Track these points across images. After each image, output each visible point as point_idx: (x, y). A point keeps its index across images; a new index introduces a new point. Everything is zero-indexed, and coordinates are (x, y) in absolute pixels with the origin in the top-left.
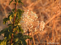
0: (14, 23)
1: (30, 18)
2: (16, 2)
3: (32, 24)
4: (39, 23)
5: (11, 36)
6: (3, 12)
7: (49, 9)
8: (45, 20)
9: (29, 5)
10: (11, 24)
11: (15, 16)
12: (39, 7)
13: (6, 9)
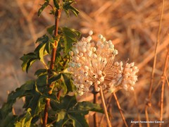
0: (53, 68)
1: (95, 53)
2: (57, 6)
3: (100, 73)
4: (122, 68)
5: (44, 105)
6: (24, 28)
7: (154, 19)
8: (143, 49)
9: (98, 8)
10: (45, 70)
11: (55, 47)
12: (125, 14)
13: (34, 19)
